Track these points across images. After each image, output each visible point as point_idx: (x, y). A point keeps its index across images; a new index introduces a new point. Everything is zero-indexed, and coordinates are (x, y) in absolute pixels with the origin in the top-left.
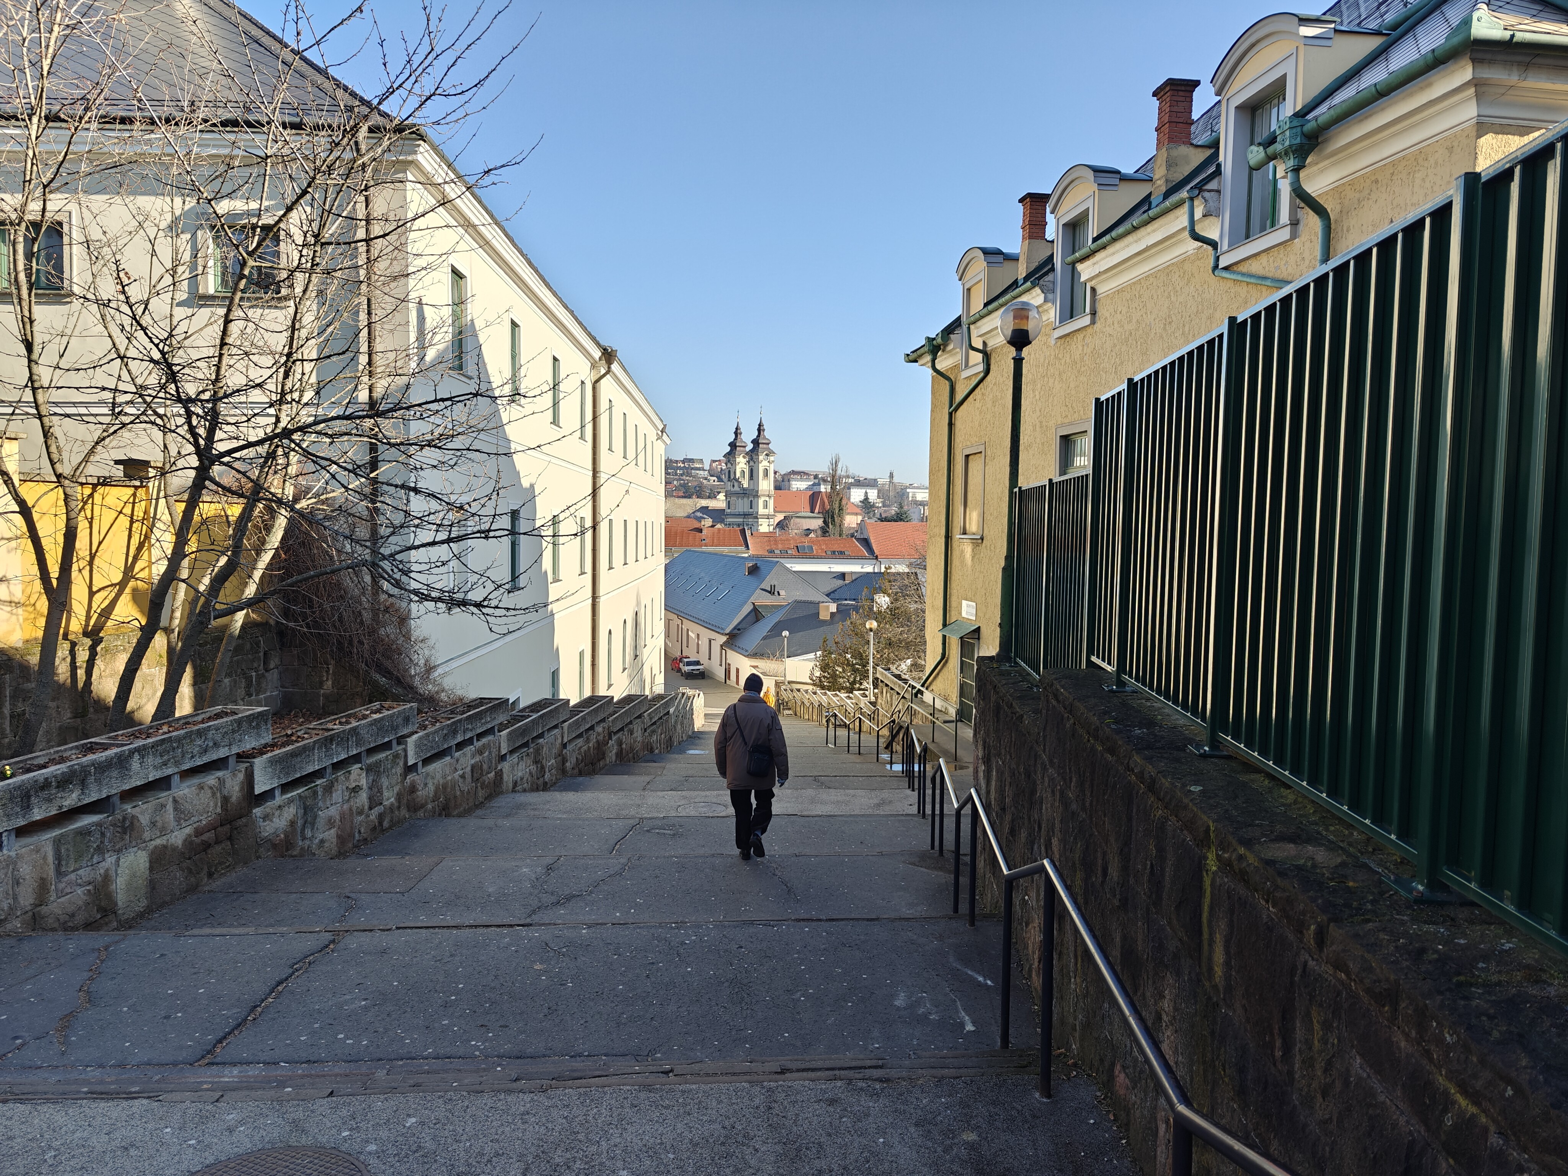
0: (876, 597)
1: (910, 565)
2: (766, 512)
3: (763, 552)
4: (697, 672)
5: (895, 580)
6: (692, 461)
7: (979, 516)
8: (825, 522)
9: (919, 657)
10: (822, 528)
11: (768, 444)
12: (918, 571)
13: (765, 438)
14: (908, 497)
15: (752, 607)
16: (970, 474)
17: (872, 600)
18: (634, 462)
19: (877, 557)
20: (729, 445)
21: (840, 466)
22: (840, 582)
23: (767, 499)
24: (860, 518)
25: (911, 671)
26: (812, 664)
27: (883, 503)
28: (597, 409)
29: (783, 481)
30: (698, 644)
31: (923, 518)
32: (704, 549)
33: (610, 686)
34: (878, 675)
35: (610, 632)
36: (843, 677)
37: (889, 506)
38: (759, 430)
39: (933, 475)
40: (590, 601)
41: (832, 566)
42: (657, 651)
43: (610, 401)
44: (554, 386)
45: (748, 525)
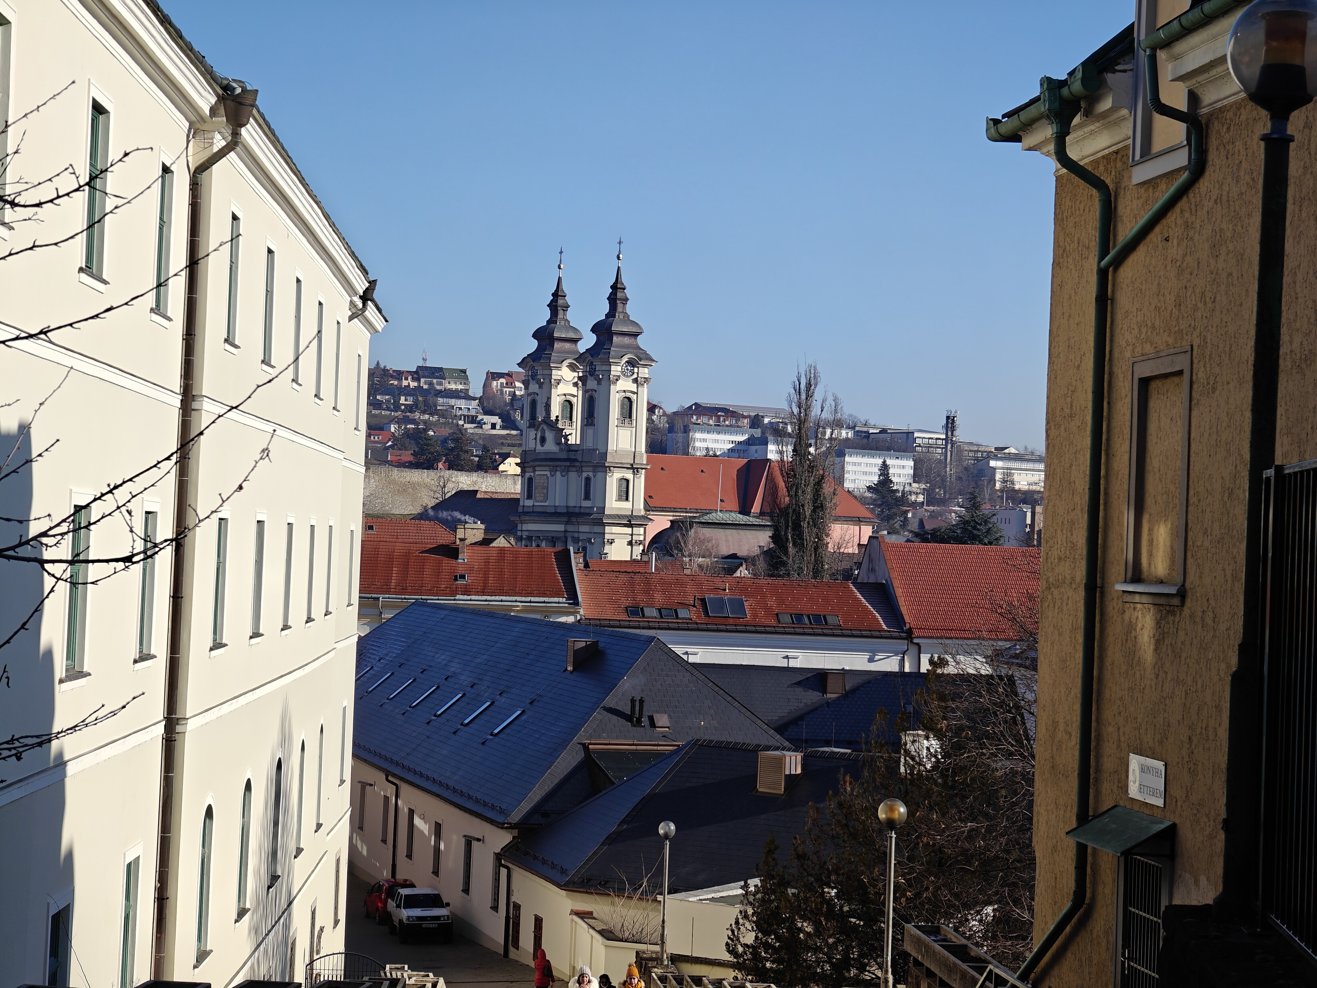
0: (907, 738)
1: (994, 658)
2: (625, 506)
3: (610, 613)
4: (433, 925)
5: (956, 696)
6: (437, 373)
7: (1174, 535)
8: (775, 538)
9: (1017, 902)
10: (768, 554)
11: (635, 335)
12: (1018, 673)
13: (626, 319)
14: (993, 480)
15: (581, 755)
16: (1152, 427)
17: (898, 746)
18: (290, 373)
19: (910, 632)
20: (536, 335)
21: (818, 394)
22: (812, 697)
23: (629, 475)
24: (867, 531)
25: (994, 938)
26: (734, 912)
27: (928, 493)
28: (201, 239)
29: (671, 429)
30: (437, 850)
31: (1030, 535)
32: (462, 599)
33: (202, 956)
34: (908, 947)
35: (209, 812)
36: (817, 950)
37: (942, 502)
38: (613, 300)
39: (1058, 426)
40: (160, 730)
41: (792, 653)
42: (328, 865)
43: (235, 218)
44: (92, 178)
45: (576, 540)
